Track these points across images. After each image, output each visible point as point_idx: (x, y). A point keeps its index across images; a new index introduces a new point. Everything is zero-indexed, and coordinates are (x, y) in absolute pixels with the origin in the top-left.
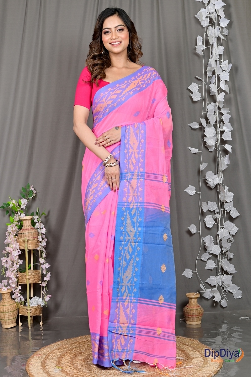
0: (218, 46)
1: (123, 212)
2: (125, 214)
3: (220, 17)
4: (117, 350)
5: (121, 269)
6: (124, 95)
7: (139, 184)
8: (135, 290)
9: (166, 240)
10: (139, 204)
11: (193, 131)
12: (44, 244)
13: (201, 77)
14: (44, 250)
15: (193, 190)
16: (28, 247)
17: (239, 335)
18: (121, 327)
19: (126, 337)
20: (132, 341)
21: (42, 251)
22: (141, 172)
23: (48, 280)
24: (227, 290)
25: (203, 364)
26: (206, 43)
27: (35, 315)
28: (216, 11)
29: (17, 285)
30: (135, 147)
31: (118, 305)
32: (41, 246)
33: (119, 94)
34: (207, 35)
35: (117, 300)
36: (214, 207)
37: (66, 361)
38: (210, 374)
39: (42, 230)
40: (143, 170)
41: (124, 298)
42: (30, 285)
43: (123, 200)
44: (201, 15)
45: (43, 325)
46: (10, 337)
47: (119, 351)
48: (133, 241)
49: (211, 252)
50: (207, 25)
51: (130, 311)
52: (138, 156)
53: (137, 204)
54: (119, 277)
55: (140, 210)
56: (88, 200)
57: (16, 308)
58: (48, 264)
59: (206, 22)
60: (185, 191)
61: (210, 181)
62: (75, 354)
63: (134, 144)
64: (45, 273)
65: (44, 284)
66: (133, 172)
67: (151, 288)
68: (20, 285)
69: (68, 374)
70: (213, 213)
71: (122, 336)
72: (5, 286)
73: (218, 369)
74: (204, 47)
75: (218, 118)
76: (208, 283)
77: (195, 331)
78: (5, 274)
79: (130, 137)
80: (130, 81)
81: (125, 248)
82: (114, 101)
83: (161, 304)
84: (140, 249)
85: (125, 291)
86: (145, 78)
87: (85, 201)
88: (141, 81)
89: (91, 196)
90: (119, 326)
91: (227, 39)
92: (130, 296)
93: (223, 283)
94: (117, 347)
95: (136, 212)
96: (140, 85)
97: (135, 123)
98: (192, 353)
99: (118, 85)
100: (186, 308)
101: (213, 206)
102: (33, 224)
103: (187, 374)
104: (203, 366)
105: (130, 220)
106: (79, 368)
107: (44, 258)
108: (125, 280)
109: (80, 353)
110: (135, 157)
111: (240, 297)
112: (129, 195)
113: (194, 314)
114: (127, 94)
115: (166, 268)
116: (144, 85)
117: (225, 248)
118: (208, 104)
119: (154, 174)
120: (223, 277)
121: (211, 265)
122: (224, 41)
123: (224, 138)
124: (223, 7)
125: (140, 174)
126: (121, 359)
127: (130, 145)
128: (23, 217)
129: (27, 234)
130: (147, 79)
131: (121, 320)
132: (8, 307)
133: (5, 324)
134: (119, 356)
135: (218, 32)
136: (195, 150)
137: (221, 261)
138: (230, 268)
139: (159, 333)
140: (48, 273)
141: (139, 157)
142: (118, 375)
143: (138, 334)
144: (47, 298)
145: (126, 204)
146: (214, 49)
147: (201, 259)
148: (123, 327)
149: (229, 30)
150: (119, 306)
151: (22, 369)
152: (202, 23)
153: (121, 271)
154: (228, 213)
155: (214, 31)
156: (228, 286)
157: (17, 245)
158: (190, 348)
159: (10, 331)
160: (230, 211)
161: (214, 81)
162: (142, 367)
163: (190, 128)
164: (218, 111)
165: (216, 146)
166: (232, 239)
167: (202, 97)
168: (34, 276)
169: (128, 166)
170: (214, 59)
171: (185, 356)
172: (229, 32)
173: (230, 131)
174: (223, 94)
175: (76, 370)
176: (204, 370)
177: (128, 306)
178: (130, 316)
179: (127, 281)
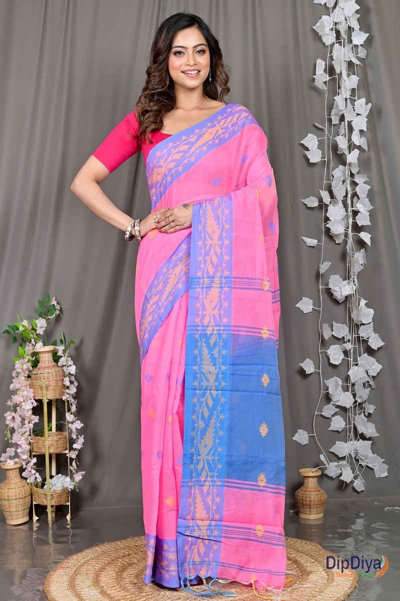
0: (349, 75)
1: (197, 341)
2: (199, 344)
3: (353, 29)
4: (193, 562)
5: (197, 433)
6: (193, 152)
7: (223, 296)
8: (220, 466)
9: (268, 384)
10: (222, 328)
11: (308, 211)
12: (73, 390)
13: (323, 124)
14: (73, 400)
15: (308, 305)
16: (48, 395)
17: (383, 536)
18: (198, 526)
19: (207, 542)
20: (217, 547)
21: (70, 402)
22: (225, 277)
23: (80, 448)
24: (363, 464)
25: (326, 582)
26: (331, 70)
27: (59, 504)
28: (346, 20)
29: (30, 456)
30: (216, 236)
31: (193, 491)
32: (68, 394)
33: (185, 152)
34: (331, 58)
35: (190, 484)
36: (343, 331)
37: (107, 578)
38: (338, 599)
39: (70, 368)
40: (228, 273)
41: (202, 479)
42: (50, 455)
43: (195, 322)
44: (323, 26)
45: (71, 519)
46: (19, 540)
47: (197, 563)
48: (213, 388)
49: (338, 404)
50: (332, 42)
51: (213, 500)
52: (220, 251)
53: (218, 328)
54: (192, 446)
55: (223, 338)
56: (145, 321)
57: (28, 492)
58: (79, 422)
59: (330, 37)
60: (297, 306)
61: (337, 291)
62: (122, 565)
63: (214, 232)
64: (74, 437)
65: (73, 455)
66: (213, 277)
67: (246, 463)
68: (34, 456)
70: (341, 342)
71: (200, 540)
72: (11, 458)
73: (350, 589)
74: (327, 78)
75: (349, 189)
76: (333, 453)
77: (314, 529)
78: (11, 438)
79: (207, 221)
80: (204, 129)
81: (202, 400)
82: (178, 162)
83: (261, 487)
84: (225, 400)
85: (203, 468)
86: (229, 123)
87: (141, 324)
88: (221, 129)
89: (149, 315)
90: (195, 525)
91: (364, 64)
92: (211, 477)
93: (357, 453)
94: (192, 558)
95: (218, 341)
96: (220, 135)
97: (215, 198)
98: (308, 564)
99: (184, 138)
100: (300, 493)
101: (341, 330)
102: (55, 359)
103: (301, 597)
104: (326, 586)
105: (209, 354)
106: (129, 588)
107: (74, 413)
108: (204, 451)
109: (130, 565)
110: (215, 253)
111: (386, 474)
112: (205, 313)
113: (312, 502)
114: (198, 151)
115: (269, 429)
116: (227, 135)
117: (361, 397)
118: (334, 169)
119: (248, 278)
120: (357, 443)
121: (338, 423)
122: (359, 68)
123: (358, 222)
124: (356, 12)
125: (224, 281)
126: (200, 576)
127: (208, 233)
128: (40, 347)
129: (46, 375)
130: (232, 125)
131: (198, 516)
132: (15, 492)
133: (10, 518)
134: (196, 571)
135: (349, 53)
136: (312, 242)
137: (354, 418)
138: (369, 429)
139: (260, 534)
140: (79, 437)
141: (221, 253)
142: (190, 599)
143: (225, 537)
144: (78, 477)
145: (199, 328)
146: (342, 81)
147: (322, 414)
148: (202, 526)
149: (367, 50)
150: (195, 492)
151: (38, 591)
152: (324, 39)
153: (196, 436)
154: (365, 342)
155: (343, 52)
156: (366, 458)
157: (30, 393)
158: (306, 557)
159: (19, 529)
160: (368, 338)
161: (343, 132)
162: (230, 587)
163: (305, 207)
164: (348, 179)
165: (346, 235)
166: (372, 383)
167: (323, 157)
168: (57, 441)
169: (205, 267)
170: (342, 96)
171: (298, 569)
172: (368, 54)
173: (368, 212)
174: (356, 152)
175: (124, 592)
176: (329, 592)
177: (208, 493)
178: (212, 508)
179: (207, 453)
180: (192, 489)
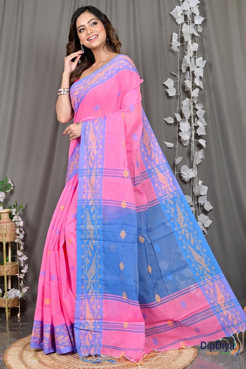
0: (192, 43)
1: (83, 210)
2: (85, 211)
3: (195, 14)
4: (86, 346)
5: (85, 266)
7: (97, 181)
8: (100, 286)
10: (97, 201)
11: (168, 126)
12: (22, 236)
13: (177, 72)
14: (21, 243)
16: (6, 239)
18: (87, 323)
19: (93, 332)
20: (100, 336)
21: (20, 244)
22: (99, 169)
23: (25, 272)
25: (178, 354)
26: (182, 40)
27: (13, 307)
28: (190, 9)
30: (94, 143)
32: (19, 239)
34: (181, 31)
35: (82, 298)
36: (188, 200)
38: (185, 364)
39: (20, 223)
40: (101, 166)
41: (90, 295)
42: (8, 277)
43: (83, 198)
44: (176, 12)
45: (20, 316)
47: (88, 346)
48: (93, 238)
50: (182, 22)
51: (96, 307)
52: (97, 152)
53: (95, 201)
54: (83, 274)
55: (98, 208)
58: (25, 256)
59: (181, 19)
61: (185, 175)
63: (93, 140)
64: (22, 265)
65: (22, 276)
66: (92, 169)
67: (115, 285)
69: (45, 365)
71: (89, 332)
73: (192, 359)
74: (179, 44)
75: (192, 113)
81: (87, 246)
83: (125, 300)
84: (100, 247)
85: (90, 288)
90: (85, 322)
91: (201, 36)
92: (95, 293)
94: (85, 343)
95: (95, 209)
102: (11, 217)
103: (162, 364)
104: (178, 356)
105: (90, 217)
106: (56, 358)
107: (22, 250)
108: (90, 277)
110: (93, 153)
112: (89, 192)
118: (183, 100)
119: (114, 170)
122: (198, 39)
123: (198, 133)
124: (197, 5)
125: (98, 171)
126: (91, 354)
127: (89, 141)
128: (1, 210)
129: (5, 227)
131: (87, 317)
134: (88, 351)
135: (192, 29)
136: (170, 145)
139: (126, 326)
140: (25, 265)
141: (97, 154)
143: (104, 329)
144: (25, 290)
145: (85, 201)
146: (188, 46)
148: (90, 323)
149: (203, 28)
150: (85, 303)
152: (177, 21)
153: (85, 268)
154: (202, 206)
155: (189, 28)
160: (204, 204)
161: (189, 77)
163: (165, 123)
164: (192, 106)
165: (190, 141)
166: (206, 232)
167: (177, 93)
168: (12, 268)
169: (88, 163)
170: (189, 56)
172: (203, 30)
173: (204, 126)
174: (197, 90)
175: (53, 361)
176: (179, 361)
177: (94, 302)
178: (96, 312)
179: (92, 278)
180: (83, 301)
